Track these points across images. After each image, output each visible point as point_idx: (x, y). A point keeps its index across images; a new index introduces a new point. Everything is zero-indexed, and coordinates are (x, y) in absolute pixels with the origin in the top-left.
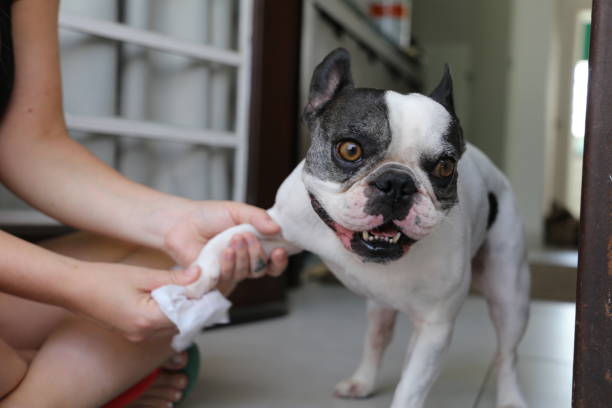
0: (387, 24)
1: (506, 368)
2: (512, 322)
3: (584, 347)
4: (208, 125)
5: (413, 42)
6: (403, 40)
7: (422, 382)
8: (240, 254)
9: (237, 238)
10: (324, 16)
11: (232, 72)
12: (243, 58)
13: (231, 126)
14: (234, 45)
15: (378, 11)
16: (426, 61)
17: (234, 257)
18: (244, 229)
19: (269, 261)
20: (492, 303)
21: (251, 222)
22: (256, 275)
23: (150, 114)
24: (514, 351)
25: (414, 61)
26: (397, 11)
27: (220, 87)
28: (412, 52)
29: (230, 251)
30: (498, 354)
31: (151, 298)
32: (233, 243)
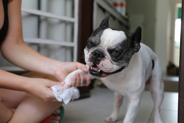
0: (119, 9)
1: (157, 112)
2: (159, 98)
3: (181, 106)
4: (66, 40)
5: (127, 14)
6: (124, 13)
7: (132, 117)
8: (78, 78)
9: (77, 74)
10: (100, 7)
11: (72, 24)
12: (76, 20)
13: (72, 40)
14: (73, 16)
15: (116, 5)
16: (130, 20)
17: (76, 79)
18: (79, 71)
19: (86, 81)
20: (152, 93)
21: (81, 68)
22: (82, 85)
23: (48, 37)
24: (159, 107)
25: (127, 20)
26: (122, 5)
27: (69, 29)
28: (126, 17)
29: (75, 77)
30: (154, 108)
31: (51, 89)
32: (76, 75)
